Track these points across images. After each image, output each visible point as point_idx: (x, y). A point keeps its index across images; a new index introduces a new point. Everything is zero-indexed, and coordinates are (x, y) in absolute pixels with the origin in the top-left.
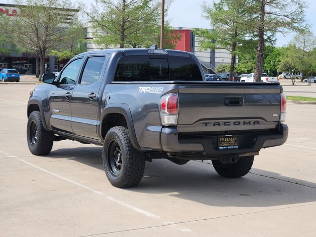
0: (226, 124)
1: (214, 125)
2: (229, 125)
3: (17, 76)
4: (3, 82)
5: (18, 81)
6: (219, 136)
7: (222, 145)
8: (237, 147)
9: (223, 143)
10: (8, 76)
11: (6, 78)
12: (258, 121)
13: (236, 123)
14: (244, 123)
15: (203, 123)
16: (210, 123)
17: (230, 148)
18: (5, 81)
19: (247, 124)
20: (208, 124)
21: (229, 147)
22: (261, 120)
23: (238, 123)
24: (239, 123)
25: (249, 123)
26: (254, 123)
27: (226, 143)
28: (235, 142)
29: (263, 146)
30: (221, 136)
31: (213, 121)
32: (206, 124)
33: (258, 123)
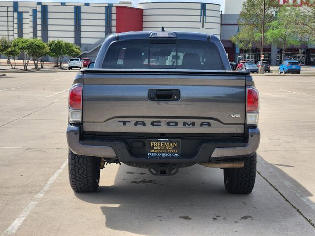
0: (155, 124)
1: (136, 124)
2: (160, 125)
3: (298, 68)
4: (284, 74)
5: (299, 72)
6: (147, 139)
7: (153, 151)
8: (177, 155)
9: (155, 148)
10: (289, 68)
11: (286, 69)
12: (208, 123)
13: (171, 124)
14: (185, 124)
15: (119, 122)
16: (129, 122)
18: (285, 73)
19: (189, 125)
20: (127, 123)
21: (163, 155)
22: (213, 121)
23: (174, 124)
24: (176, 124)
25: (194, 124)
26: (202, 125)
27: (159, 148)
28: (174, 148)
29: (212, 157)
30: (152, 140)
31: (135, 119)
32: (124, 123)
33: (209, 125)
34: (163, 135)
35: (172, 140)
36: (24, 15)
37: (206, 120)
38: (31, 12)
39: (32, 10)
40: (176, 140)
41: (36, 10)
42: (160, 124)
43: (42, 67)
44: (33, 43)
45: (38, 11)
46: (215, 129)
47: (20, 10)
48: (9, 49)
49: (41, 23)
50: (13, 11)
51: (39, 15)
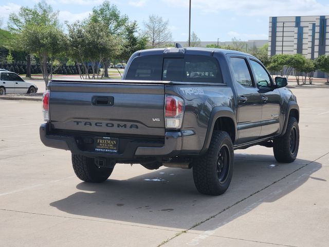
0: (98, 124)
1: (85, 124)
6: (96, 137)
7: (99, 147)
8: (116, 151)
9: (101, 144)
12: (136, 125)
13: (109, 125)
14: (119, 126)
15: (74, 122)
16: (81, 122)
17: (108, 152)
19: (122, 127)
21: (106, 150)
22: (140, 124)
23: (111, 125)
24: (113, 125)
25: (125, 126)
26: (131, 127)
27: (103, 145)
28: (114, 145)
29: (136, 154)
30: (99, 137)
31: (84, 120)
32: (78, 123)
33: (137, 127)
34: (108, 134)
35: (113, 138)
36: (305, 30)
37: (135, 123)
38: (311, 27)
39: (312, 25)
40: (115, 138)
41: (315, 24)
42: (101, 125)
43: (311, 84)
44: (293, 59)
45: (316, 25)
46: (141, 131)
47: (302, 24)
48: (272, 65)
49: (318, 37)
50: (295, 25)
51: (317, 29)
